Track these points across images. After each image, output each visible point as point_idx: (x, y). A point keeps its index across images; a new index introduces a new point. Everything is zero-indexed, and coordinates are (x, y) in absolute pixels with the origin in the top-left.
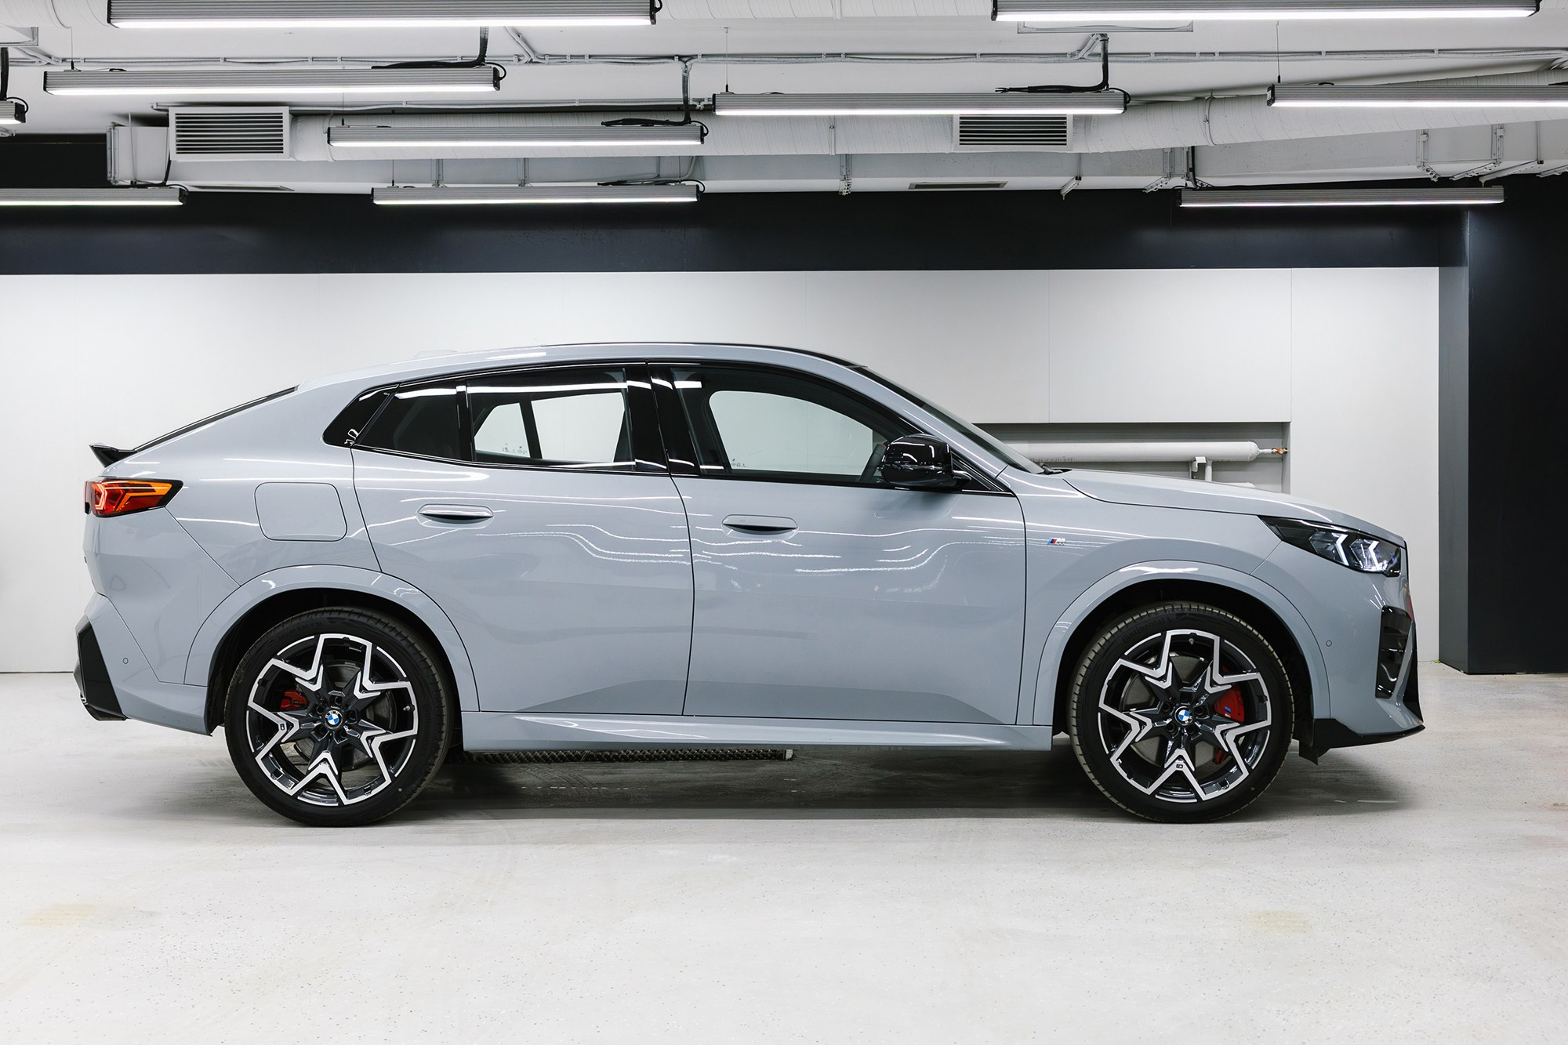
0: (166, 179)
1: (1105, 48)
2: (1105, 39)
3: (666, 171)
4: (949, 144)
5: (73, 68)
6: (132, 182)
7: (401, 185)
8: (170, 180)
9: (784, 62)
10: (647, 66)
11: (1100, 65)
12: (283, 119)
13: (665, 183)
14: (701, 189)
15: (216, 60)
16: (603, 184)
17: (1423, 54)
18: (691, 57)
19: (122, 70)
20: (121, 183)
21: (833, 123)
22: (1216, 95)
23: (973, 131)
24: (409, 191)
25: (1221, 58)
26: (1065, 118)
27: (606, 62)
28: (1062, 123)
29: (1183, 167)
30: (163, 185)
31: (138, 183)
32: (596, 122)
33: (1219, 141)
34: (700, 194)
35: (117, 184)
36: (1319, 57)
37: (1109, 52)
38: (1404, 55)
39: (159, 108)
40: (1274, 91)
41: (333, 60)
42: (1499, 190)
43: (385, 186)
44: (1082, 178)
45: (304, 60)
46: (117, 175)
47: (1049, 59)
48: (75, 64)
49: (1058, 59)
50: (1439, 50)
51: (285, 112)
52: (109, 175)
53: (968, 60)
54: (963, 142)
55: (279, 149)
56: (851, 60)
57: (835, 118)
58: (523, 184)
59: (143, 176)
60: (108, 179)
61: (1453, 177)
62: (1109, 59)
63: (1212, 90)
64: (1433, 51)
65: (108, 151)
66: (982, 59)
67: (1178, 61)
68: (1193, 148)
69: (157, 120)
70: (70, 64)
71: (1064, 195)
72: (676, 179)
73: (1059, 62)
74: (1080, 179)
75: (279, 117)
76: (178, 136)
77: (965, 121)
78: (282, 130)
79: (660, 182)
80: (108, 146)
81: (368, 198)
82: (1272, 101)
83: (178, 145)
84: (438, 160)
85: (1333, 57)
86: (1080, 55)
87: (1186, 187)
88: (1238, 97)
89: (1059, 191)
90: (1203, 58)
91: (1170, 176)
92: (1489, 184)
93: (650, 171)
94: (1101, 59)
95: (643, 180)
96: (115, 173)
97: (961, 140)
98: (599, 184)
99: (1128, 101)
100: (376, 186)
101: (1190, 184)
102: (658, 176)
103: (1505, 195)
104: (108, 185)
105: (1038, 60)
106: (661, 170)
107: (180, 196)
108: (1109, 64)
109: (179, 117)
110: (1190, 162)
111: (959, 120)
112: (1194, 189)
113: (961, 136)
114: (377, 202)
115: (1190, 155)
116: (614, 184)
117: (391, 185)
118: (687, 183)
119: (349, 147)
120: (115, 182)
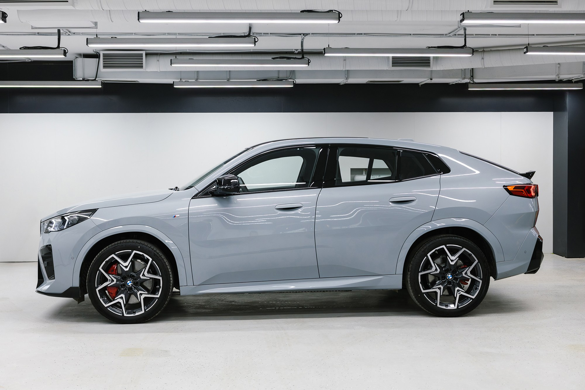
0: (96, 78)
1: (465, 32)
2: (465, 30)
3: (281, 76)
4: (388, 67)
5: (97, 37)
6: (83, 79)
7: (184, 80)
8: (98, 78)
9: (341, 36)
10: (291, 37)
11: (463, 39)
12: (143, 56)
13: (281, 80)
14: (295, 82)
15: (132, 34)
16: (258, 80)
17: (570, 36)
18: (307, 34)
19: (116, 38)
20: (78, 79)
21: (345, 59)
22: (485, 50)
23: (396, 62)
24: (187, 82)
25: (499, 36)
26: (430, 57)
27: (276, 36)
28: (429, 59)
29: (469, 75)
30: (95, 80)
31: (85, 79)
32: (269, 58)
33: (486, 66)
34: (295, 85)
35: (77, 79)
36: (533, 36)
37: (466, 34)
38: (564, 36)
39: (96, 51)
40: (528, 48)
41: (175, 34)
42: (581, 84)
43: (178, 80)
44: (433, 79)
45: (164, 34)
46: (77, 76)
47: (437, 36)
48: (97, 35)
49: (440, 36)
50: (576, 34)
51: (144, 53)
52: (74, 76)
53: (408, 36)
54: (393, 66)
55: (142, 67)
56: (366, 36)
57: (345, 57)
58: (228, 80)
59: (87, 77)
60: (74, 78)
61: (563, 80)
62: (467, 36)
63: (484, 48)
64: (574, 35)
65: (74, 67)
66: (413, 36)
67: (483, 37)
68: (473, 69)
69: (95, 56)
70: (96, 35)
71: (420, 85)
72: (286, 79)
73: (440, 37)
74: (432, 79)
75: (142, 55)
76: (104, 62)
77: (394, 58)
78: (143, 60)
79: (279, 80)
80: (74, 65)
81: (172, 85)
82: (527, 52)
83: (103, 65)
84: (197, 71)
85: (538, 36)
86: (449, 35)
87: (470, 83)
88: (491, 51)
89: (418, 84)
90: (492, 36)
91: (464, 78)
92: (577, 82)
93: (276, 75)
94: (464, 36)
95: (273, 79)
96: (76, 75)
97: (392, 65)
98: (257, 80)
99: (474, 51)
100: (175, 80)
101: (471, 82)
102: (279, 77)
103: (583, 86)
104: (74, 80)
105: (433, 36)
106: (280, 75)
107: (101, 84)
108: (467, 38)
109: (104, 55)
110: (472, 74)
111: (392, 58)
112: (473, 83)
113: (392, 64)
114: (175, 87)
115: (472, 71)
116: (263, 80)
117: (180, 80)
118: (289, 80)
119: (178, 66)
120: (76, 79)
